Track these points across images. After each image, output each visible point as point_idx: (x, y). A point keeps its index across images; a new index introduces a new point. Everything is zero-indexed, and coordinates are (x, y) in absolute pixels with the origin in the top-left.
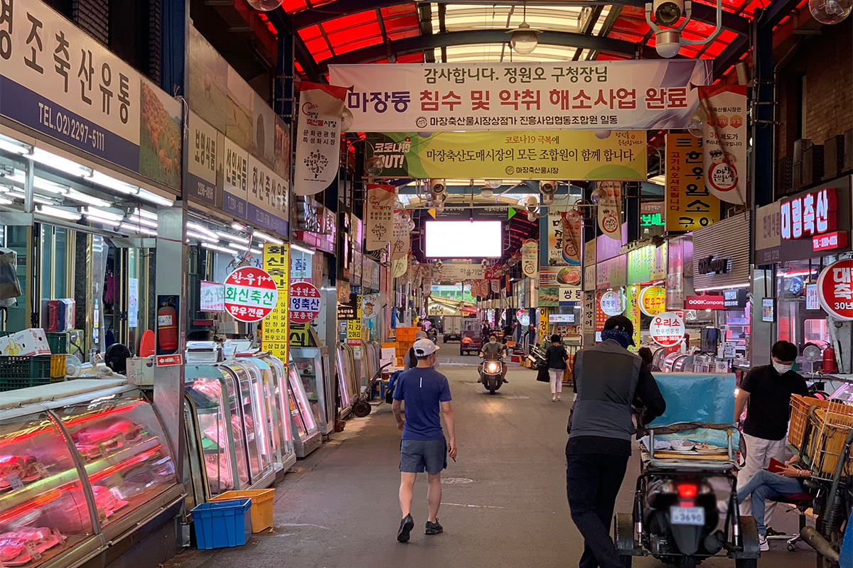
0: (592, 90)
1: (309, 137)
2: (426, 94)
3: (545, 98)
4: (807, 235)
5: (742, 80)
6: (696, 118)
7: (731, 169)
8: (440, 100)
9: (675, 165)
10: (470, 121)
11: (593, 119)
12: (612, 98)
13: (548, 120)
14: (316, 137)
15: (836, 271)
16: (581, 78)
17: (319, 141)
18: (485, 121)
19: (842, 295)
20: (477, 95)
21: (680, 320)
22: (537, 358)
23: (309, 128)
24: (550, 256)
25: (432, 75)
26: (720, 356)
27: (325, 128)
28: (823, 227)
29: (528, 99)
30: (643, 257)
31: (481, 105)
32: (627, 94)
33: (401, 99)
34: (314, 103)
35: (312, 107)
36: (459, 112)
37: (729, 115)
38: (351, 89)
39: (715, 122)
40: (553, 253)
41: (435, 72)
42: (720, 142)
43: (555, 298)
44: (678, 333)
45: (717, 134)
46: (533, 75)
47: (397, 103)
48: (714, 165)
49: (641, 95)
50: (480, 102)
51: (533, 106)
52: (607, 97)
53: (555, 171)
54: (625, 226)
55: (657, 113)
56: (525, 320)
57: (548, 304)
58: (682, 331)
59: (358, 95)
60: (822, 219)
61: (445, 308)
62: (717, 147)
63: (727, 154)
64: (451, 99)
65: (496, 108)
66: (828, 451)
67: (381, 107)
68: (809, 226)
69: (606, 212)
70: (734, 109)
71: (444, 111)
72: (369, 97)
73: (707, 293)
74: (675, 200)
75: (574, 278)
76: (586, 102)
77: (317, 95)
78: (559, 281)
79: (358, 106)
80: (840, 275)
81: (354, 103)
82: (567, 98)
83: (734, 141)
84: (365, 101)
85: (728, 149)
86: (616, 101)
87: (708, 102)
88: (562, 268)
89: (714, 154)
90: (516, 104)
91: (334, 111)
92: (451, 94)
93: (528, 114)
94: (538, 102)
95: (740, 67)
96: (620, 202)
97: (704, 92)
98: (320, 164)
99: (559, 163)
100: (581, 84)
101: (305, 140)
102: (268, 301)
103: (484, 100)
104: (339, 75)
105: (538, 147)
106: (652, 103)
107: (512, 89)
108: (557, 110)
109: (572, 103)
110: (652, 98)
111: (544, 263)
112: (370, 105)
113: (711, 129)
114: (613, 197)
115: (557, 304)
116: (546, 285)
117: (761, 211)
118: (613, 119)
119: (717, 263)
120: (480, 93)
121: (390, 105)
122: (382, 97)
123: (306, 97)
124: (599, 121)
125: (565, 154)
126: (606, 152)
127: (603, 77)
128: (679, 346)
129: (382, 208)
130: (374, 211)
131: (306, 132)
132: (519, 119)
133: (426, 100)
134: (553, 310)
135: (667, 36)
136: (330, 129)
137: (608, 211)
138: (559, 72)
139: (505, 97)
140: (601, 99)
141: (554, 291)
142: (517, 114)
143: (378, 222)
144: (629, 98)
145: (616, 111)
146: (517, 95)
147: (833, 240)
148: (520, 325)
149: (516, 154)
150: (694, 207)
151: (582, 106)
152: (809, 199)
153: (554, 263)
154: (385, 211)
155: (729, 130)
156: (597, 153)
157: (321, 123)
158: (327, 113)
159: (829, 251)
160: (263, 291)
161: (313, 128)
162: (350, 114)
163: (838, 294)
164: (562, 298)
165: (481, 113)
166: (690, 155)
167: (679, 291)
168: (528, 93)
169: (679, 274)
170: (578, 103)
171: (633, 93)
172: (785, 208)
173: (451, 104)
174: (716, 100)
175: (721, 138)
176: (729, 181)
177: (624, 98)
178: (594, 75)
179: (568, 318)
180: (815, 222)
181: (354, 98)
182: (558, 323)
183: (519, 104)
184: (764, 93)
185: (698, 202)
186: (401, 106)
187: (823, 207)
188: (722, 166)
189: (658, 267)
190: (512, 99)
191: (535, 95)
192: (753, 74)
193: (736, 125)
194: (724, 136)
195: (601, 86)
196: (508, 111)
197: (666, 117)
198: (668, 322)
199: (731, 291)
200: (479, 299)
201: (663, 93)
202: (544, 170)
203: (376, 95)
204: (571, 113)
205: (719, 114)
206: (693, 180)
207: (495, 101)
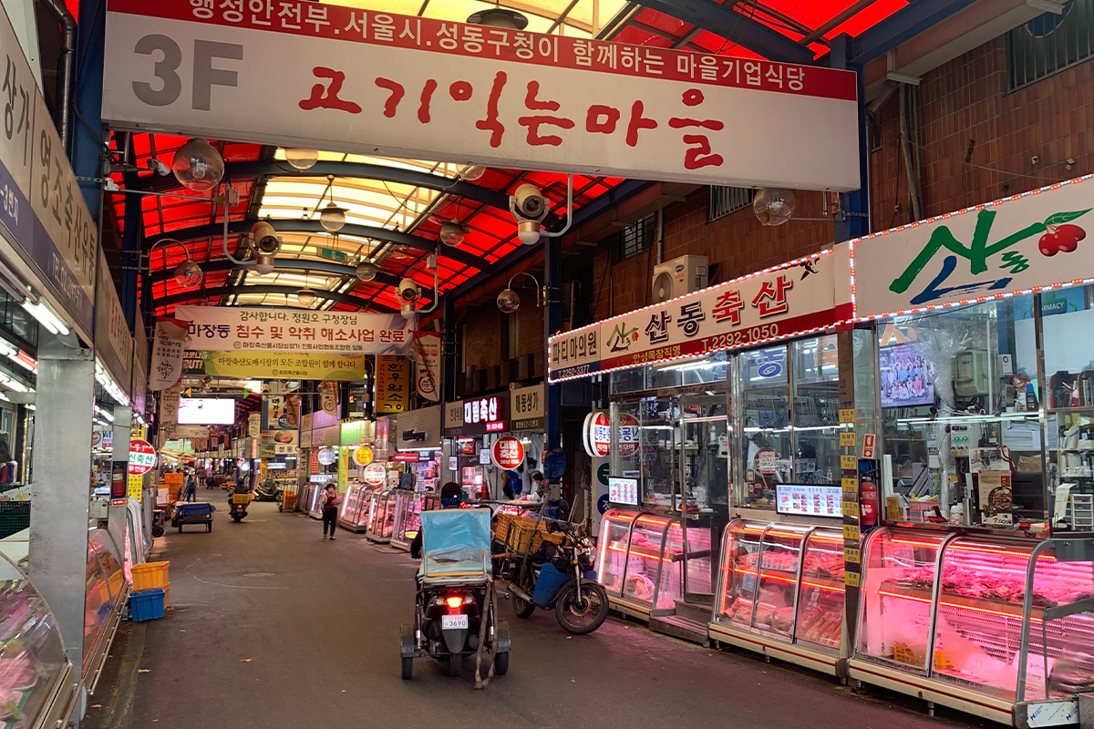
0: (348, 329)
1: (161, 352)
2: (241, 327)
3: (318, 333)
4: (482, 421)
5: (437, 329)
6: (412, 350)
7: (432, 380)
8: (250, 332)
9: (382, 372)
10: (269, 346)
11: (348, 347)
12: (360, 335)
13: (319, 346)
14: (166, 353)
15: (501, 442)
16: (341, 322)
17: (168, 355)
18: (280, 346)
19: (504, 456)
20: (274, 329)
21: (383, 468)
22: (259, 493)
23: (161, 346)
24: (270, 423)
25: (245, 315)
26: (416, 491)
27: (173, 347)
28: (493, 418)
29: (307, 333)
30: (355, 428)
31: (277, 336)
32: (369, 333)
33: (224, 330)
34: (166, 331)
35: (164, 333)
36: (262, 339)
37: (430, 349)
38: (192, 322)
39: (423, 353)
40: (271, 421)
41: (247, 314)
42: (426, 365)
43: (272, 452)
44: (381, 477)
45: (424, 360)
46: (311, 319)
47: (221, 332)
48: (422, 378)
49: (377, 333)
50: (276, 334)
51: (311, 338)
52: (356, 334)
53: (305, 373)
54: (339, 407)
55: (386, 345)
56: (245, 467)
57: (267, 456)
58: (383, 475)
59: (194, 326)
60: (493, 414)
61: (169, 457)
62: (423, 367)
63: (429, 372)
64: (258, 331)
65: (287, 338)
66: (522, 541)
67: (210, 334)
68: (484, 416)
69: (328, 397)
70: (433, 346)
71: (252, 339)
72: (202, 328)
73: (407, 452)
74: (381, 393)
75: (286, 438)
76: (344, 337)
77: (168, 325)
78: (276, 440)
79: (194, 333)
80: (503, 445)
81: (191, 331)
82: (332, 333)
83: (433, 364)
84: (199, 330)
85: (430, 368)
86: (362, 337)
87: (419, 341)
88: (277, 431)
89: (422, 371)
90: (299, 336)
91: (180, 336)
92: (257, 328)
93: (307, 342)
94: (313, 335)
95: (436, 321)
96: (337, 392)
97: (416, 335)
98: (168, 370)
99: (307, 369)
100: (341, 325)
101: (158, 354)
102: (149, 461)
103: (279, 333)
104: (183, 312)
105: (295, 358)
106: (384, 339)
107: (297, 326)
108: (325, 341)
109: (335, 336)
110: (383, 336)
111: (264, 427)
112: (203, 333)
113: (421, 357)
114: (332, 389)
115: (274, 456)
116: (266, 443)
117: (449, 406)
118: (360, 348)
119: (417, 434)
120: (277, 328)
121: (216, 332)
122: (211, 328)
123: (160, 326)
124: (352, 348)
125: (312, 363)
126: (339, 362)
127: (354, 322)
128: (382, 484)
129: (172, 393)
130: (167, 395)
131: (159, 349)
132: (301, 345)
133: (241, 331)
134: (270, 460)
135: (408, 307)
136: (177, 348)
137: (329, 397)
138: (327, 317)
139: (292, 331)
140: (353, 335)
141: (272, 447)
142: (300, 342)
143: (168, 403)
144: (370, 335)
145: (362, 343)
146: (300, 330)
147: (500, 426)
148: (238, 470)
149: (280, 362)
150: (393, 398)
151: (341, 339)
152: (484, 402)
153: (272, 428)
154: (174, 395)
155: (430, 357)
156: (333, 363)
157: (170, 344)
158: (174, 337)
159: (497, 431)
160: (146, 455)
161: (164, 347)
162: (190, 339)
163: (502, 456)
164: (277, 452)
165: (277, 340)
166: (391, 366)
167: (385, 450)
168: (307, 330)
169: (385, 440)
170: (338, 337)
171: (372, 333)
172: (468, 406)
173: (257, 334)
174: (423, 340)
175: (426, 362)
176: (430, 387)
177: (367, 335)
178: (349, 321)
179: (281, 466)
180: (488, 415)
181: (191, 328)
182: (274, 470)
183: (302, 337)
184: (450, 337)
185: (395, 395)
186: (224, 334)
187: (494, 407)
188: (426, 379)
189: (368, 435)
190: (297, 333)
191: (311, 331)
192: (444, 325)
193: (434, 355)
194: (427, 361)
195: (353, 327)
196: (295, 340)
197: (392, 348)
198: (375, 470)
199: (424, 451)
200: (196, 451)
201: (390, 333)
202: (298, 373)
203: (206, 327)
204: (334, 343)
205: (425, 348)
206: (392, 381)
207: (286, 334)
